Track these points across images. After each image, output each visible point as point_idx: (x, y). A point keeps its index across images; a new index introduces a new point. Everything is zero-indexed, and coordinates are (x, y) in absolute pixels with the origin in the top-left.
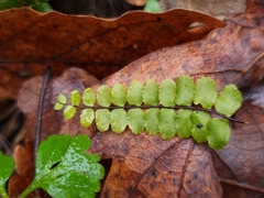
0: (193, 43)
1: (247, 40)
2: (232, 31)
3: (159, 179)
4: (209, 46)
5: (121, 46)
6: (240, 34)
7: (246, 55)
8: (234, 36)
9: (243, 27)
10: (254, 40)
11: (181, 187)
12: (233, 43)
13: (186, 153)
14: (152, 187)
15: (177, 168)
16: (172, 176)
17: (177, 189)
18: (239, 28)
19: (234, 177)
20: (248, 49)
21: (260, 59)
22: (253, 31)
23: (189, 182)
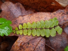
0: (49, 13)
1: (63, 17)
2: (60, 13)
3: (29, 46)
4: (53, 15)
5: (32, 2)
6: (62, 15)
7: (62, 21)
8: (60, 15)
9: (63, 13)
10: (65, 18)
11: (35, 50)
12: (60, 17)
13: (39, 41)
14: (27, 47)
15: (35, 44)
16: (33, 46)
17: (33, 50)
18: (62, 13)
19: (51, 46)
20: (63, 19)
21: (65, 23)
22: (66, 15)
23: (37, 49)
